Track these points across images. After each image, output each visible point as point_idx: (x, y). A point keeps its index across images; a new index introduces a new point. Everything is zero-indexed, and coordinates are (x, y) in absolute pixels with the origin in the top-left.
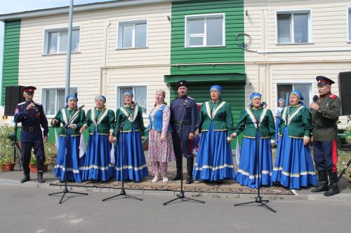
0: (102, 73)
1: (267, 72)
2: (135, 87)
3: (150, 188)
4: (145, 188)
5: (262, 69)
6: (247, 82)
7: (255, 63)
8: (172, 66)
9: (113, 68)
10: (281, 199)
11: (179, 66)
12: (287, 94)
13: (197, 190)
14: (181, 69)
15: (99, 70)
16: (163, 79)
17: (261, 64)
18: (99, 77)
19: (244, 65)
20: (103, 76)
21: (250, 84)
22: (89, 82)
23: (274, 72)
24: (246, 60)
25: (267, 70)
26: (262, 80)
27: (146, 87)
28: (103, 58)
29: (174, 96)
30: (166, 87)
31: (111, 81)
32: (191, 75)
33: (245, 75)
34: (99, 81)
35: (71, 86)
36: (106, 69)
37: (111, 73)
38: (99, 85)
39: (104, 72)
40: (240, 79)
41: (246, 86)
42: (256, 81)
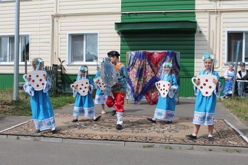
0: (53, 21)
1: (218, 20)
2: (87, 34)
3: (99, 138)
4: (94, 137)
5: (213, 17)
6: (198, 30)
7: (206, 11)
8: (122, 14)
9: (65, 16)
10: (238, 151)
11: (129, 14)
12: (239, 42)
13: (148, 140)
14: (132, 16)
15: (50, 17)
16: (114, 27)
17: (212, 12)
18: (50, 25)
19: (194, 12)
20: (55, 24)
21: (200, 32)
22: (41, 29)
23: (225, 20)
24: (197, 7)
25: (218, 18)
26: (213, 27)
27: (97, 34)
28: (54, 5)
29: (126, 43)
30: (117, 35)
31: (62, 28)
32: (143, 22)
33: (196, 22)
34: (50, 29)
35: (20, 34)
36: (58, 16)
37: (62, 21)
38: (50, 32)
39: (55, 20)
40: (190, 26)
41: (196, 35)
42: (207, 29)
